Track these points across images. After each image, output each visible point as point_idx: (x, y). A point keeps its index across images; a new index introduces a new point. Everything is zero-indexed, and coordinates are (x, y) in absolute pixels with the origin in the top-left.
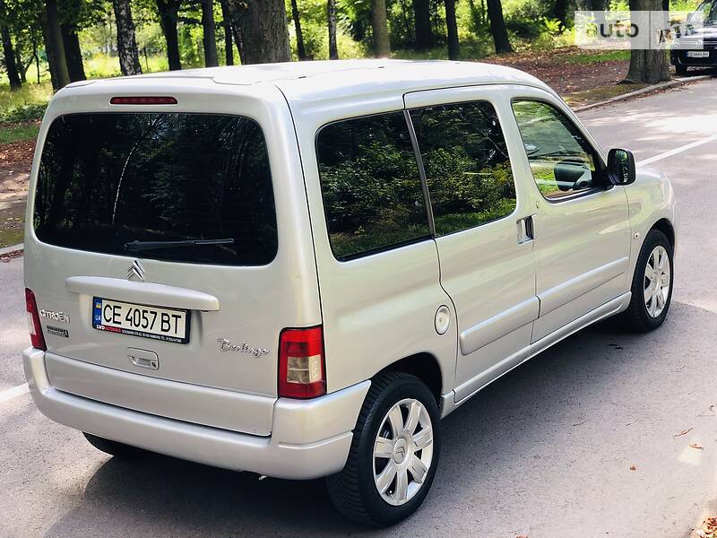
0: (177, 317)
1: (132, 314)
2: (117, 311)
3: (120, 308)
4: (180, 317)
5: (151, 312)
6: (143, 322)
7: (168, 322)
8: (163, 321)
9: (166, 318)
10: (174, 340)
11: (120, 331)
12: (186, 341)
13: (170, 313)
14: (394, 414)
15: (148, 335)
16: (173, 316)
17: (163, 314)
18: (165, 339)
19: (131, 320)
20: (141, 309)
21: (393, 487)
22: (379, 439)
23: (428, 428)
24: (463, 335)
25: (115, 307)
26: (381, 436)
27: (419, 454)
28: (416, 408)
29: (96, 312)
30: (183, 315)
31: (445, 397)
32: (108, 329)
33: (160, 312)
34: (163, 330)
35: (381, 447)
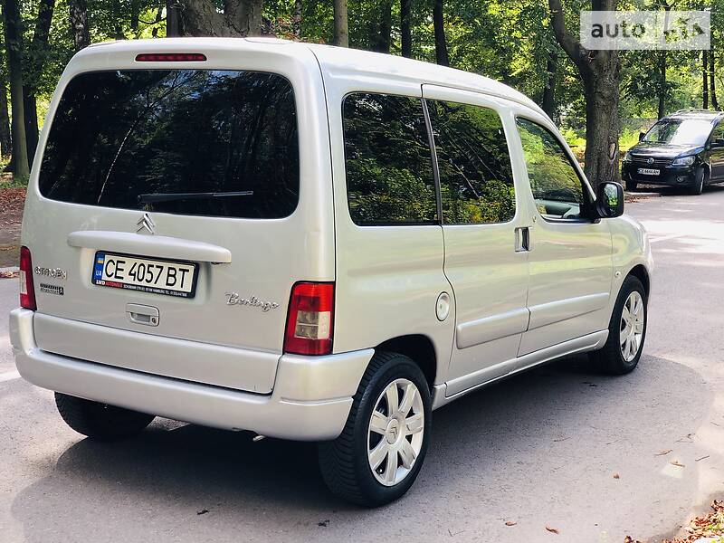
0: (184, 271)
1: (136, 269)
2: (120, 266)
3: (124, 262)
4: (188, 271)
5: (157, 267)
6: (148, 276)
7: (174, 276)
8: (169, 275)
9: (172, 272)
10: (179, 294)
11: (122, 286)
12: (191, 295)
13: (177, 266)
14: (391, 391)
15: (151, 290)
16: (180, 270)
17: (170, 268)
18: (170, 293)
19: (134, 275)
20: (146, 263)
21: (383, 466)
22: (375, 412)
23: (420, 414)
24: (459, 327)
25: (118, 262)
26: (378, 410)
27: (409, 438)
28: (412, 390)
29: (97, 267)
30: (191, 268)
31: (438, 387)
32: (109, 285)
33: (166, 265)
34: (167, 284)
35: (377, 422)
